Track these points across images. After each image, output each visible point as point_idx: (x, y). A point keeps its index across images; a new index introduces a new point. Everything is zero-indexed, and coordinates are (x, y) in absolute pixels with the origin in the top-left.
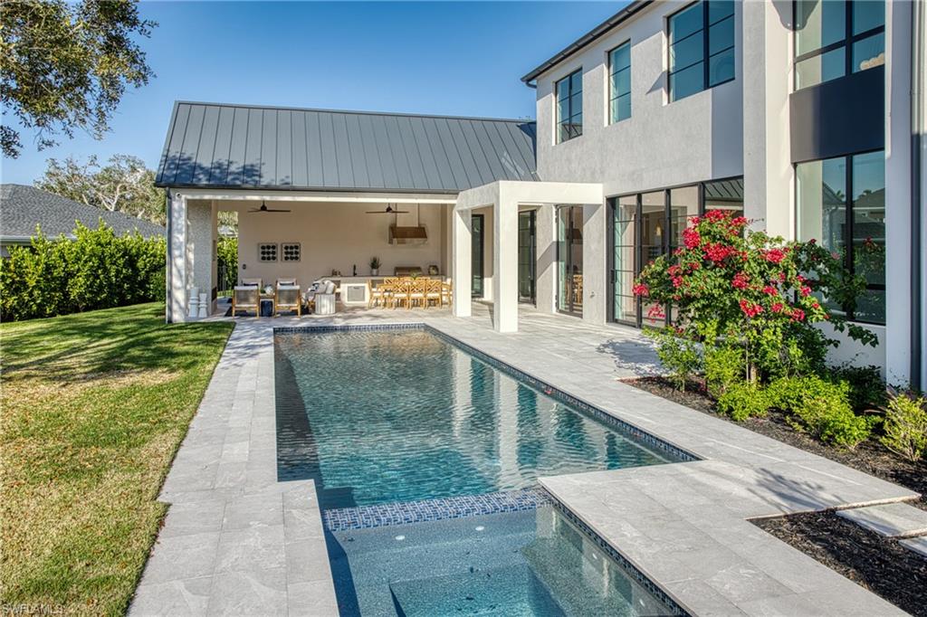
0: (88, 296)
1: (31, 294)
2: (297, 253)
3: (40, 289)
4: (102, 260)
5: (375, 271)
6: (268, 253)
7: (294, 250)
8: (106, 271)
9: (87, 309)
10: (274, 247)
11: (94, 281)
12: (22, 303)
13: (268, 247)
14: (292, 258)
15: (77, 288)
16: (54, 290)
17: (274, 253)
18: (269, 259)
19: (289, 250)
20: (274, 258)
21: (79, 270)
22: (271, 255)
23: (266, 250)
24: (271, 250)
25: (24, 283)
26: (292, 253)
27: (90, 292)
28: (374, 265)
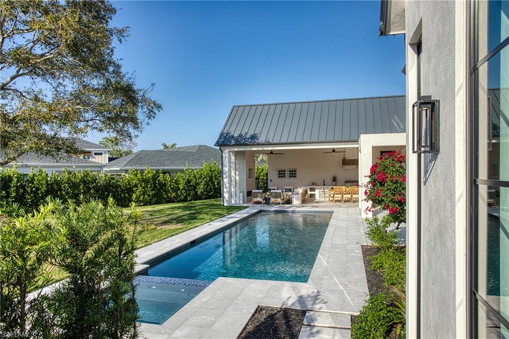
0: (205, 193)
1: (181, 192)
2: (295, 174)
3: (185, 190)
4: (211, 178)
5: (334, 183)
6: (281, 174)
7: (294, 172)
8: (213, 183)
9: (206, 199)
10: (284, 171)
11: (207, 187)
12: (177, 196)
13: (282, 171)
14: (293, 176)
15: (200, 190)
16: (191, 190)
17: (284, 174)
18: (282, 177)
19: (291, 172)
20: (284, 176)
21: (201, 182)
24: (281, 175)
25: (178, 188)
26: (293, 174)
27: (206, 191)
28: (334, 179)
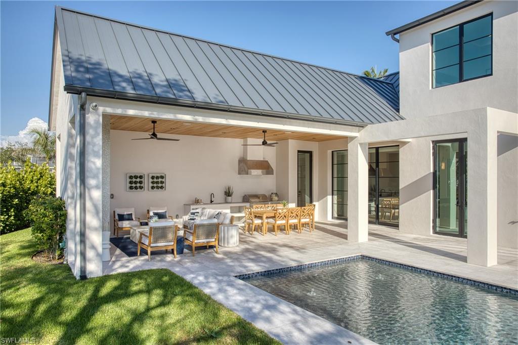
2: (162, 182)
6: (136, 183)
7: (160, 180)
10: (141, 177)
13: (136, 177)
14: (158, 188)
18: (136, 188)
19: (155, 180)
20: (141, 188)
22: (138, 185)
23: (134, 180)
24: (134, 185)
26: (158, 182)
28: (228, 193)
